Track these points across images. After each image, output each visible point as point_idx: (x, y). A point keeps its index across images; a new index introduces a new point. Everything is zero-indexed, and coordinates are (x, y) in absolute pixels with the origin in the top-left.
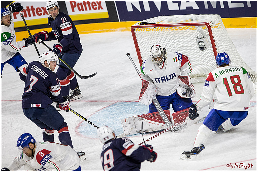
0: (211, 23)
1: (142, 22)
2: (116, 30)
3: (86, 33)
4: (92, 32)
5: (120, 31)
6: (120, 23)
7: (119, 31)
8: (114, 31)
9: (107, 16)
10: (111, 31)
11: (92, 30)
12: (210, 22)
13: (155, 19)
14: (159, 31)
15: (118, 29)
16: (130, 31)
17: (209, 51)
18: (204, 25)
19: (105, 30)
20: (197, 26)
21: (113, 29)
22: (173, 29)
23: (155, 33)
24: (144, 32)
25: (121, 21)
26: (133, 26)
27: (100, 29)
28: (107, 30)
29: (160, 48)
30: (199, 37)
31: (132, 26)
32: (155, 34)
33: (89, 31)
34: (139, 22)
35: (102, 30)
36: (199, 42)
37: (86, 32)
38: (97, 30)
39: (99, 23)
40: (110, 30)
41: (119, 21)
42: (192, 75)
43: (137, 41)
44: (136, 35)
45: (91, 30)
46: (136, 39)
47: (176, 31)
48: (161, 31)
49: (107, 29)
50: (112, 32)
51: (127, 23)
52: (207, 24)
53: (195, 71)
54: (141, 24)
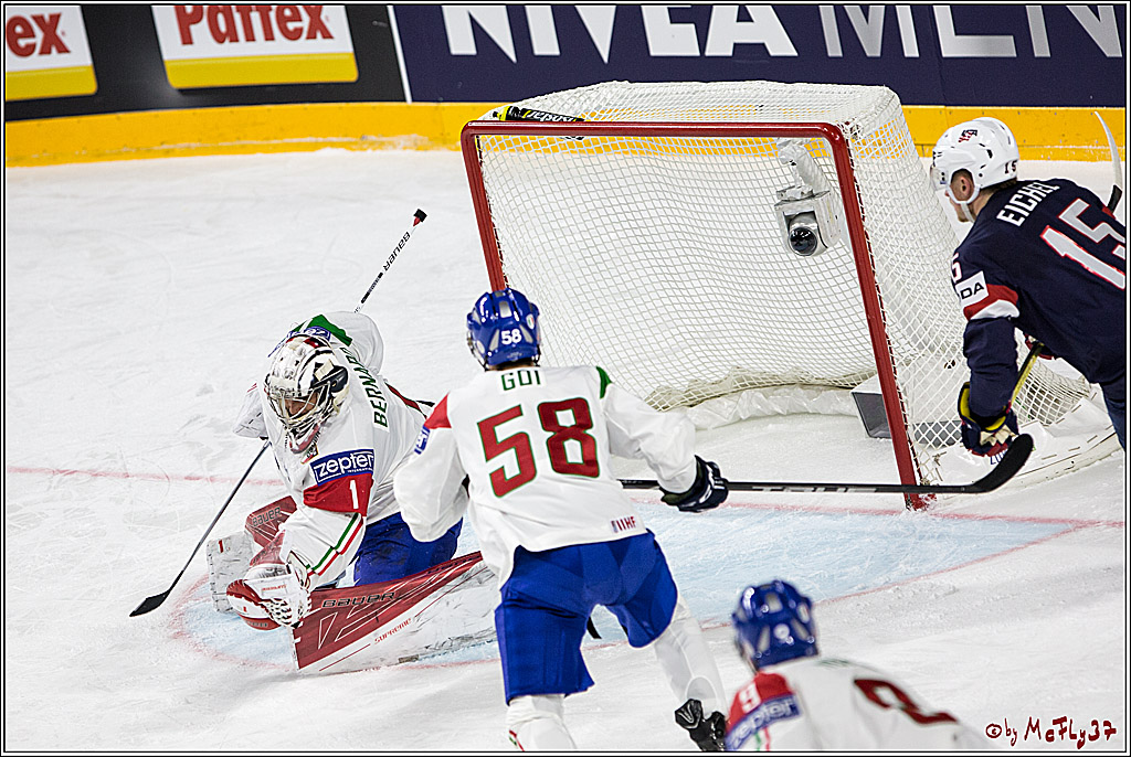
0: (848, 127)
1: (516, 109)
2: (390, 143)
3: (244, 149)
4: (275, 149)
5: (411, 148)
6: (409, 107)
7: (405, 148)
8: (381, 145)
9: (349, 73)
10: (365, 146)
11: (275, 138)
12: (847, 123)
13: (578, 95)
14: (602, 158)
15: (402, 140)
16: (458, 149)
17: (830, 265)
18: (818, 136)
19: (335, 139)
20: (783, 140)
21: (373, 138)
22: (667, 149)
23: (577, 167)
24: (523, 156)
25: (413, 100)
26: (474, 124)
27: (311, 135)
28: (346, 139)
29: (318, 359)
30: (789, 194)
31: (466, 127)
32: (574, 172)
33: (259, 142)
34: (502, 109)
35: (320, 139)
36: (790, 220)
37: (243, 146)
38: (295, 140)
39: (307, 105)
40: (361, 141)
41: (405, 100)
42: (748, 379)
43: (486, 201)
44: (483, 169)
45: (267, 139)
46: (485, 192)
47: (677, 159)
48: (611, 157)
49: (346, 136)
50: (369, 152)
51: (444, 108)
52: (831, 132)
53: (760, 356)
54: (509, 118)
